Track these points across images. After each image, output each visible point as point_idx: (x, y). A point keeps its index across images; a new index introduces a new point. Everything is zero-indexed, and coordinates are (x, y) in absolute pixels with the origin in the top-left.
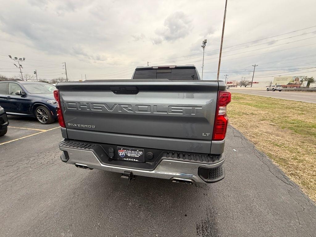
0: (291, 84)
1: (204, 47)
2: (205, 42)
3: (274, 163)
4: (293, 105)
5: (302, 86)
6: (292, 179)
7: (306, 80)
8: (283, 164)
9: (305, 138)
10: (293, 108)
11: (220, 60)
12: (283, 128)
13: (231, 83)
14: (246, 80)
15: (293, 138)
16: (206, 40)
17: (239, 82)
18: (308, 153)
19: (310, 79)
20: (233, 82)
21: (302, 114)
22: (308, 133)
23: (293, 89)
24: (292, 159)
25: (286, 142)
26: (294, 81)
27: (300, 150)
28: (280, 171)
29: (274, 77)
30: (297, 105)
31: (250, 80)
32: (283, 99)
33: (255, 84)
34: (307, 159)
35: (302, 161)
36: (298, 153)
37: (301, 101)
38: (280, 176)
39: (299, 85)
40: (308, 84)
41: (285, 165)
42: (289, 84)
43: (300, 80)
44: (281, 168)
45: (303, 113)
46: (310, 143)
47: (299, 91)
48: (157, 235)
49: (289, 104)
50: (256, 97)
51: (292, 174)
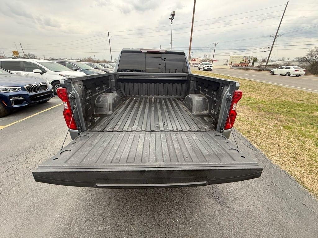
0: (242, 63)
1: (172, 20)
2: (173, 15)
3: (243, 135)
4: (246, 84)
5: (249, 64)
6: (256, 146)
7: (252, 60)
8: (248, 135)
9: (258, 113)
10: (246, 86)
11: (191, 38)
12: (243, 105)
13: (195, 60)
14: (208, 57)
15: (250, 114)
16: (174, 12)
17: (202, 59)
18: (262, 124)
19: (255, 58)
20: (197, 59)
21: (253, 92)
22: (259, 108)
23: (243, 68)
24: (253, 131)
25: (247, 118)
26: (244, 60)
27: (256, 123)
28: (247, 142)
29: (230, 56)
30: (248, 84)
31: (211, 58)
32: (238, 78)
33: (215, 62)
34: (261, 129)
35: (259, 131)
36: (256, 125)
37: (251, 79)
38: (248, 145)
39: (247, 64)
40: (253, 63)
41: (249, 136)
42: (241, 63)
43: (248, 59)
44: (247, 139)
45: (254, 90)
46: (261, 116)
47: (247, 69)
48: (181, 206)
49: (243, 83)
50: (218, 76)
51: (255, 142)
